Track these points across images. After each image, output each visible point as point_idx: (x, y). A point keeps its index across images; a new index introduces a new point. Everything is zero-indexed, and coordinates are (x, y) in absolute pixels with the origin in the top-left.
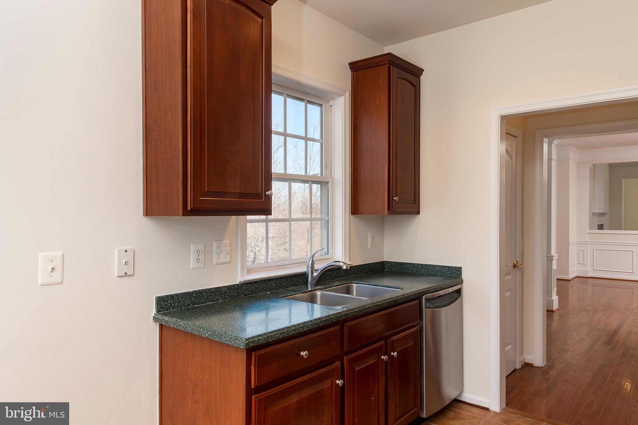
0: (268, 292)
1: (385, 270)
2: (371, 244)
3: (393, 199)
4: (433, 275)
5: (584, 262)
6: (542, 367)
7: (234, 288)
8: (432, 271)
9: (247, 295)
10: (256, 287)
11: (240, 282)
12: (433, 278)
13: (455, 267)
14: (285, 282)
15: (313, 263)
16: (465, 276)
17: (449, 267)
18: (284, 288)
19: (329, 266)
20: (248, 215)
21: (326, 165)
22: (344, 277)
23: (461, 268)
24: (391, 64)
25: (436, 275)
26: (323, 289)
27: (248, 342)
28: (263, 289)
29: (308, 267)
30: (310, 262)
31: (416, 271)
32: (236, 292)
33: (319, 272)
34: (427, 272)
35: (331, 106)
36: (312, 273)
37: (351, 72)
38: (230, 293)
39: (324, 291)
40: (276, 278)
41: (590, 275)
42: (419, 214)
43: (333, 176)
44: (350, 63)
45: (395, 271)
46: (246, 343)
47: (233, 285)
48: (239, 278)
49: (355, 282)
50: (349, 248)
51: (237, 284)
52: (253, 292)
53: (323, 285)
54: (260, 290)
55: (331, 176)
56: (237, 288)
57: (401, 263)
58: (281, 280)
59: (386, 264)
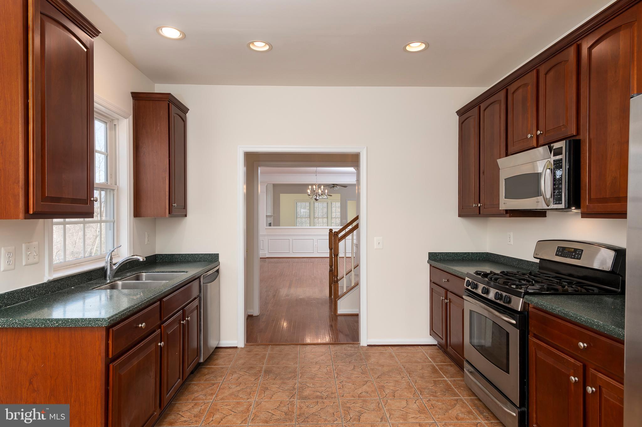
0: (73, 287)
1: (157, 261)
2: (147, 241)
3: (172, 205)
4: (198, 261)
5: (263, 248)
6: (258, 316)
7: (43, 286)
8: (197, 258)
9: (54, 292)
10: (62, 284)
11: (49, 280)
12: (198, 263)
13: (214, 254)
14: (85, 278)
15: (111, 259)
16: (221, 259)
17: (210, 254)
18: (85, 283)
19: (123, 262)
20: (54, 219)
21: (111, 174)
22: (130, 269)
23: (218, 254)
24: (170, 102)
25: (200, 261)
26: (120, 280)
27: (110, 321)
28: (68, 285)
29: (107, 262)
30: (109, 258)
31: (184, 260)
32: (45, 290)
33: (118, 265)
34: (193, 259)
35: (114, 125)
36: (111, 267)
37: (133, 100)
38: (39, 291)
39: (122, 281)
40: (78, 274)
41: (267, 256)
42: (186, 217)
43: (118, 184)
44: (132, 92)
45: (165, 261)
46: (109, 322)
47: (42, 284)
48: (47, 277)
49: (143, 271)
50: (133, 244)
51: (45, 283)
52: (59, 289)
53: (120, 276)
54: (65, 286)
55: (116, 184)
56: (45, 286)
57: (171, 254)
58: (82, 276)
59: (158, 256)
